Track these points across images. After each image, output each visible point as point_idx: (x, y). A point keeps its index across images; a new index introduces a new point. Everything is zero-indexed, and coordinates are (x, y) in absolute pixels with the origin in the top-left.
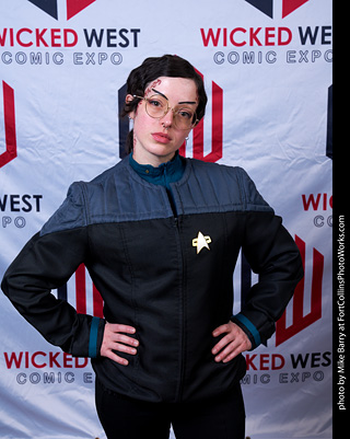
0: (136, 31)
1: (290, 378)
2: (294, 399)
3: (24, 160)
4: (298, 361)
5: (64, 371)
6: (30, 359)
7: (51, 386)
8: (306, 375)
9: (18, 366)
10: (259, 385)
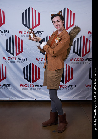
0: (43, 32)
1: (68, 89)
2: (68, 93)
3: (25, 52)
4: (69, 86)
5: (30, 88)
6: (24, 86)
7: (28, 90)
8: (70, 89)
9: (22, 87)
10: (63, 90)
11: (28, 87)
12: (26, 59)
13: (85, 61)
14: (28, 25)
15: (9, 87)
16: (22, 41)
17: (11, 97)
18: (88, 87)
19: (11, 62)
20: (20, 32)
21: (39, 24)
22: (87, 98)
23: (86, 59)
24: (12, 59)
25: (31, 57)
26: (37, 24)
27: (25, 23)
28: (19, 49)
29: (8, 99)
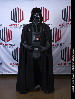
3: (13, 40)
6: (13, 64)
11: (16, 65)
12: (14, 45)
13: (58, 46)
14: (15, 20)
15: (2, 65)
16: (11, 32)
17: (4, 72)
18: (60, 65)
19: (3, 47)
20: (10, 25)
21: (23, 19)
22: (59, 73)
23: (58, 45)
24: (4, 44)
25: (17, 43)
26: (22, 19)
27: (13, 19)
28: (9, 37)
29: (2, 73)
